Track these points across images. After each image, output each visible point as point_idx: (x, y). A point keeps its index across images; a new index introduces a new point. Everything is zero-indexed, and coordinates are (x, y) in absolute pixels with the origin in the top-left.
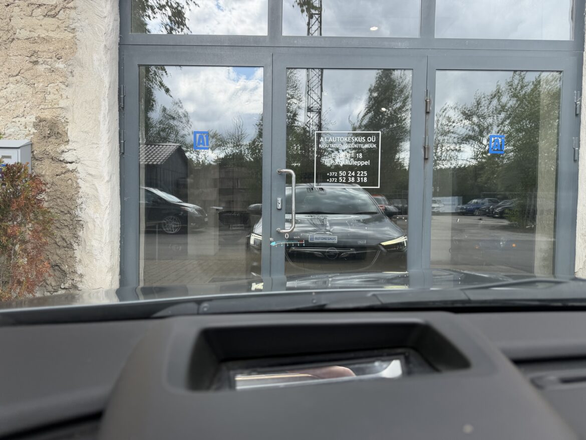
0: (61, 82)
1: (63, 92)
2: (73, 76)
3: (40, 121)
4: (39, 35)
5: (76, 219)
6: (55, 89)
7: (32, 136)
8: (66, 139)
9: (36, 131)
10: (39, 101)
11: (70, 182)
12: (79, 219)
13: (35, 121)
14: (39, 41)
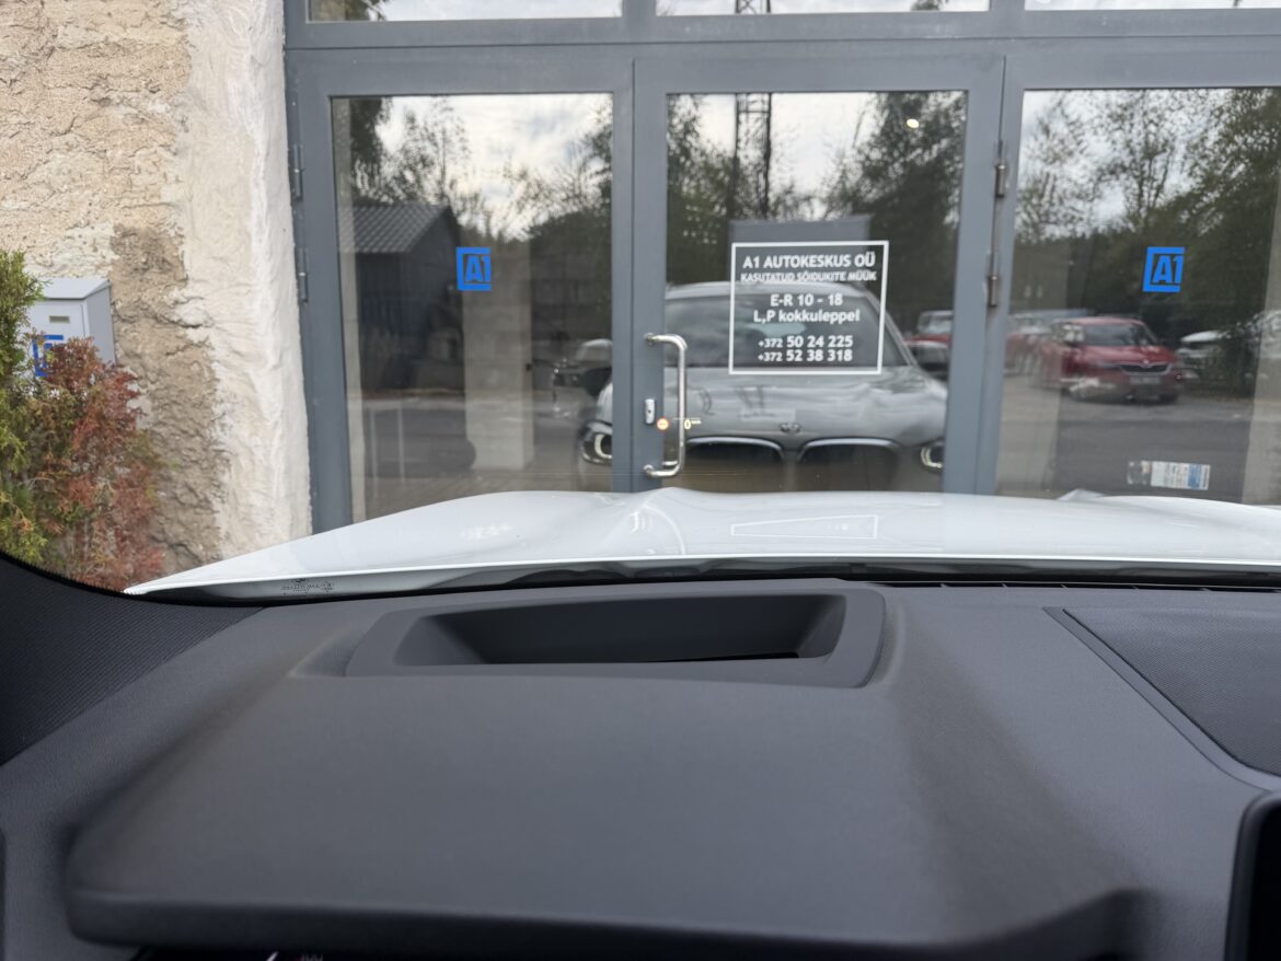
0: (162, 146)
2: (187, 131)
3: (125, 235)
4: (107, 38)
6: (150, 162)
7: (110, 268)
8: (181, 276)
10: (119, 188)
11: (195, 368)
13: (113, 235)
14: (107, 51)
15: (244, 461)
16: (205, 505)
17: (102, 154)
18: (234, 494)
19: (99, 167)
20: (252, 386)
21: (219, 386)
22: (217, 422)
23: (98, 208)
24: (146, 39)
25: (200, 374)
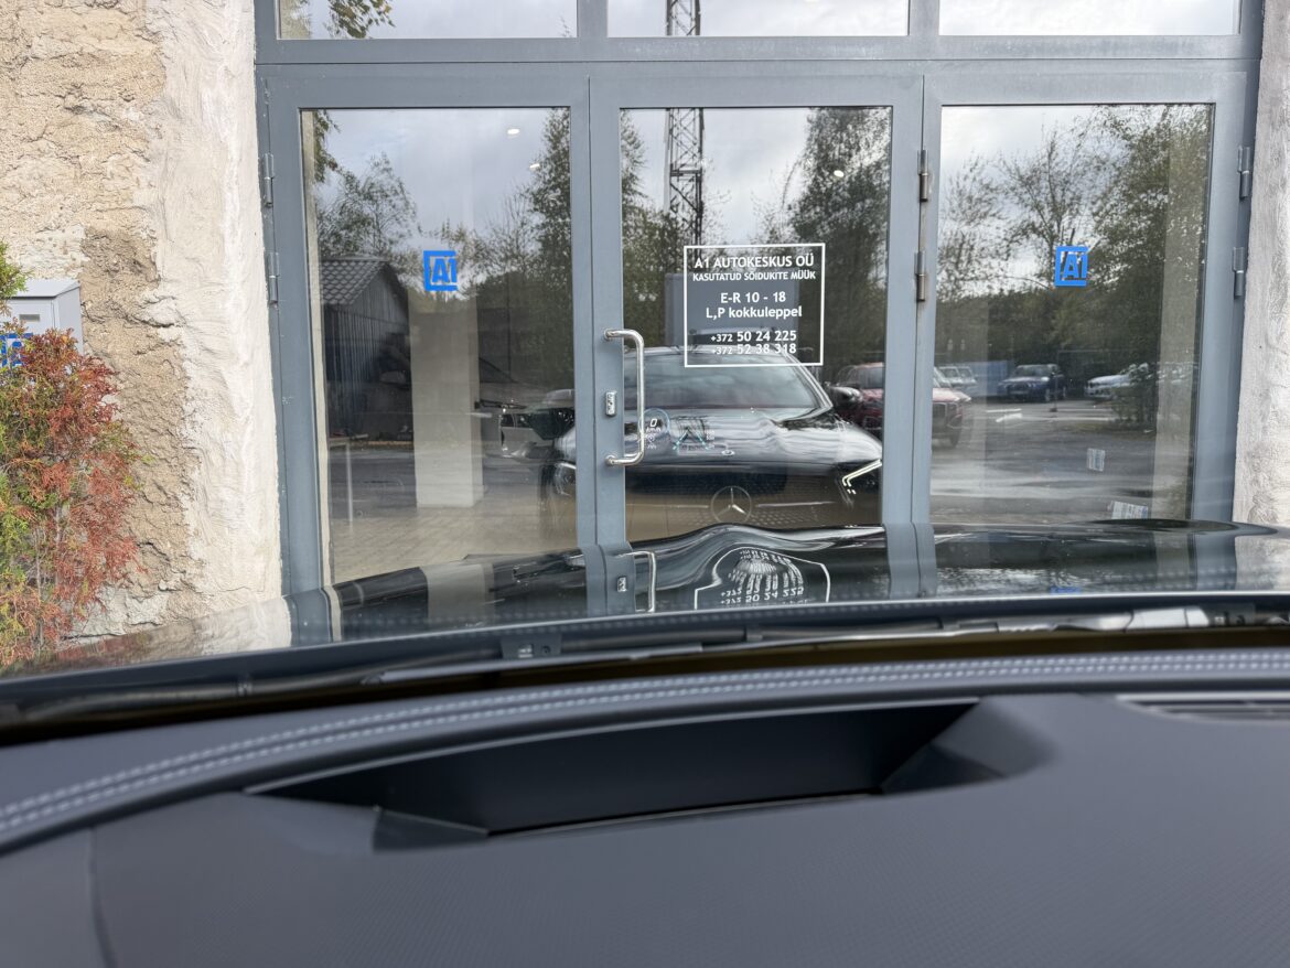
0: (135, 152)
1: (141, 174)
2: (161, 138)
3: (96, 237)
5: (184, 445)
6: (123, 168)
7: (80, 270)
8: (152, 276)
9: (87, 259)
10: (91, 193)
11: (166, 366)
12: (190, 445)
13: (84, 237)
14: (82, 62)
15: (215, 457)
16: (173, 502)
17: (75, 160)
18: (204, 490)
19: (71, 171)
20: (224, 383)
21: (190, 385)
22: (187, 419)
23: (70, 211)
24: (120, 50)
25: (171, 373)
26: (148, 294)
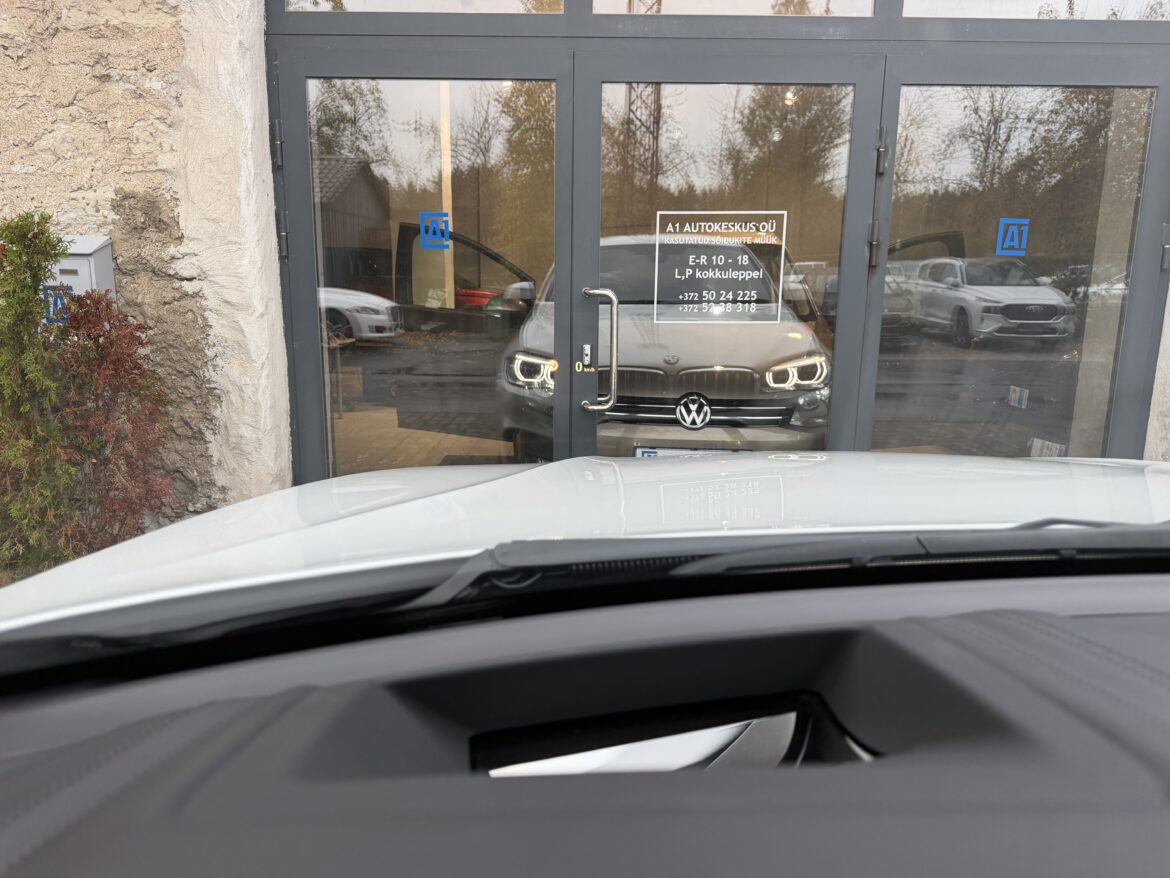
0: (158, 118)
1: (163, 139)
2: (181, 106)
3: (125, 198)
4: (107, 21)
5: (207, 385)
6: (148, 133)
7: (111, 227)
8: (177, 234)
9: (118, 217)
10: (119, 156)
11: (190, 316)
12: (213, 386)
13: (114, 197)
14: (107, 33)
15: (234, 398)
16: (199, 436)
17: (104, 125)
18: (226, 427)
19: (100, 136)
20: (242, 331)
21: (211, 332)
22: (209, 363)
23: (100, 173)
24: (143, 23)
25: (195, 321)
26: (172, 250)
